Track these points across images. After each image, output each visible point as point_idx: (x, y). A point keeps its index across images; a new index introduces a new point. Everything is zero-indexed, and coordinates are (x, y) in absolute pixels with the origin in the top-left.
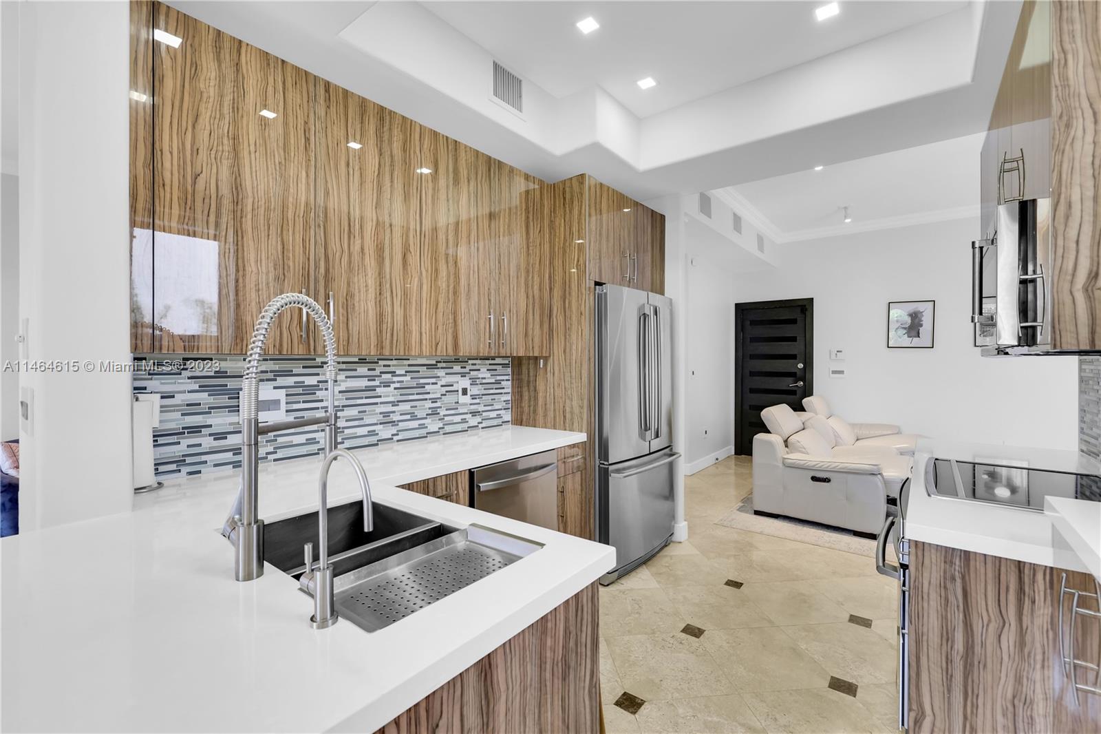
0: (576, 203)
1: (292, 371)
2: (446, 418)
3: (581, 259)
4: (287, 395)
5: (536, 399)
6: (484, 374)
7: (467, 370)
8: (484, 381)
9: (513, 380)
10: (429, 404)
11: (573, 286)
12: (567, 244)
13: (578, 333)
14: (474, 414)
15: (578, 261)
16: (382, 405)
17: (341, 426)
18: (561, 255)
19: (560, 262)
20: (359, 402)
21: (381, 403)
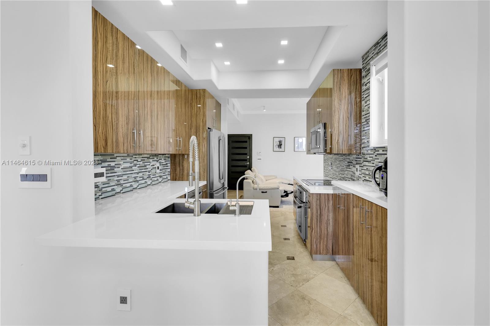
0: (202, 98)
1: (107, 160)
2: (153, 179)
3: (204, 119)
4: (106, 170)
5: (183, 169)
6: (163, 161)
7: (158, 159)
8: (163, 164)
9: (171, 163)
10: (148, 173)
11: (200, 128)
12: (198, 113)
13: (202, 145)
14: (160, 177)
15: (203, 120)
16: (134, 174)
17: (122, 183)
18: (195, 116)
19: (195, 119)
20: (128, 173)
21: (134, 173)
